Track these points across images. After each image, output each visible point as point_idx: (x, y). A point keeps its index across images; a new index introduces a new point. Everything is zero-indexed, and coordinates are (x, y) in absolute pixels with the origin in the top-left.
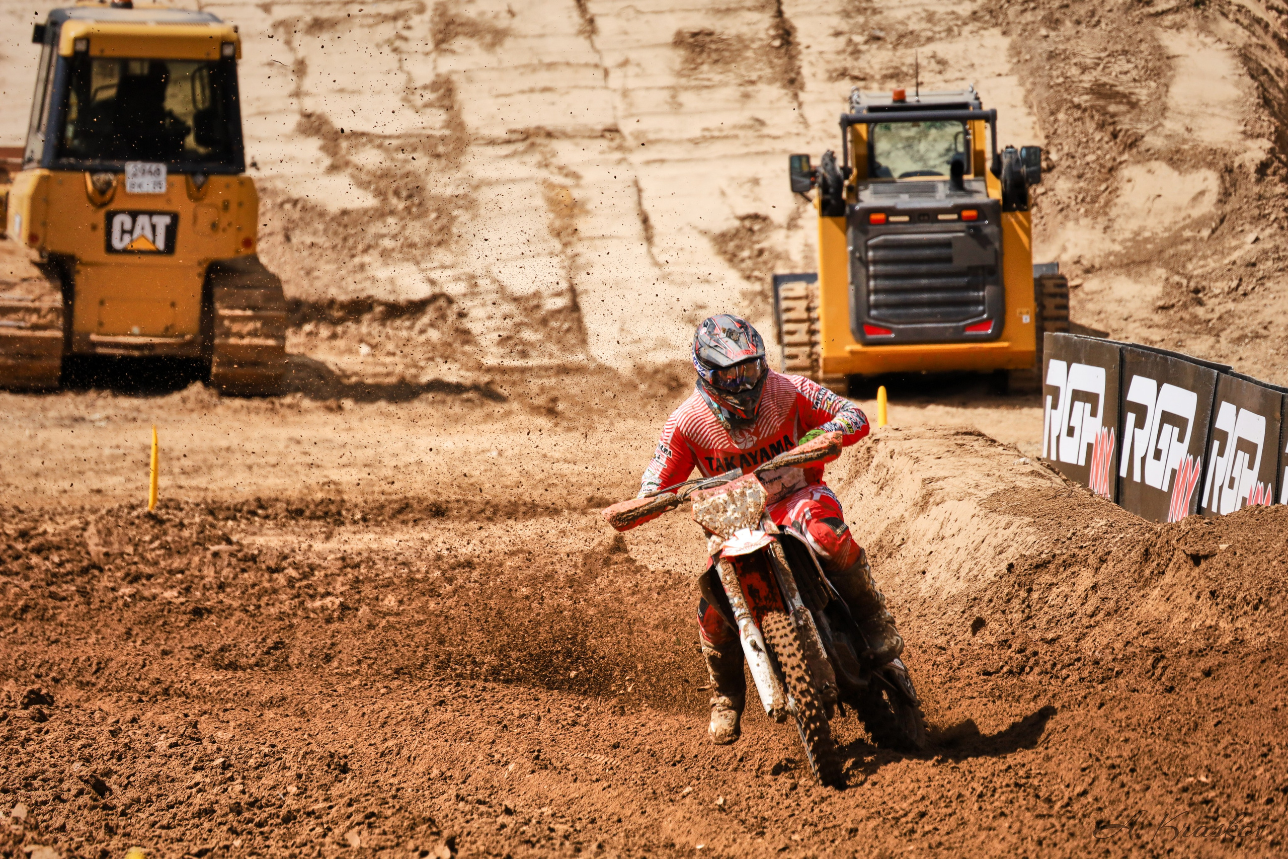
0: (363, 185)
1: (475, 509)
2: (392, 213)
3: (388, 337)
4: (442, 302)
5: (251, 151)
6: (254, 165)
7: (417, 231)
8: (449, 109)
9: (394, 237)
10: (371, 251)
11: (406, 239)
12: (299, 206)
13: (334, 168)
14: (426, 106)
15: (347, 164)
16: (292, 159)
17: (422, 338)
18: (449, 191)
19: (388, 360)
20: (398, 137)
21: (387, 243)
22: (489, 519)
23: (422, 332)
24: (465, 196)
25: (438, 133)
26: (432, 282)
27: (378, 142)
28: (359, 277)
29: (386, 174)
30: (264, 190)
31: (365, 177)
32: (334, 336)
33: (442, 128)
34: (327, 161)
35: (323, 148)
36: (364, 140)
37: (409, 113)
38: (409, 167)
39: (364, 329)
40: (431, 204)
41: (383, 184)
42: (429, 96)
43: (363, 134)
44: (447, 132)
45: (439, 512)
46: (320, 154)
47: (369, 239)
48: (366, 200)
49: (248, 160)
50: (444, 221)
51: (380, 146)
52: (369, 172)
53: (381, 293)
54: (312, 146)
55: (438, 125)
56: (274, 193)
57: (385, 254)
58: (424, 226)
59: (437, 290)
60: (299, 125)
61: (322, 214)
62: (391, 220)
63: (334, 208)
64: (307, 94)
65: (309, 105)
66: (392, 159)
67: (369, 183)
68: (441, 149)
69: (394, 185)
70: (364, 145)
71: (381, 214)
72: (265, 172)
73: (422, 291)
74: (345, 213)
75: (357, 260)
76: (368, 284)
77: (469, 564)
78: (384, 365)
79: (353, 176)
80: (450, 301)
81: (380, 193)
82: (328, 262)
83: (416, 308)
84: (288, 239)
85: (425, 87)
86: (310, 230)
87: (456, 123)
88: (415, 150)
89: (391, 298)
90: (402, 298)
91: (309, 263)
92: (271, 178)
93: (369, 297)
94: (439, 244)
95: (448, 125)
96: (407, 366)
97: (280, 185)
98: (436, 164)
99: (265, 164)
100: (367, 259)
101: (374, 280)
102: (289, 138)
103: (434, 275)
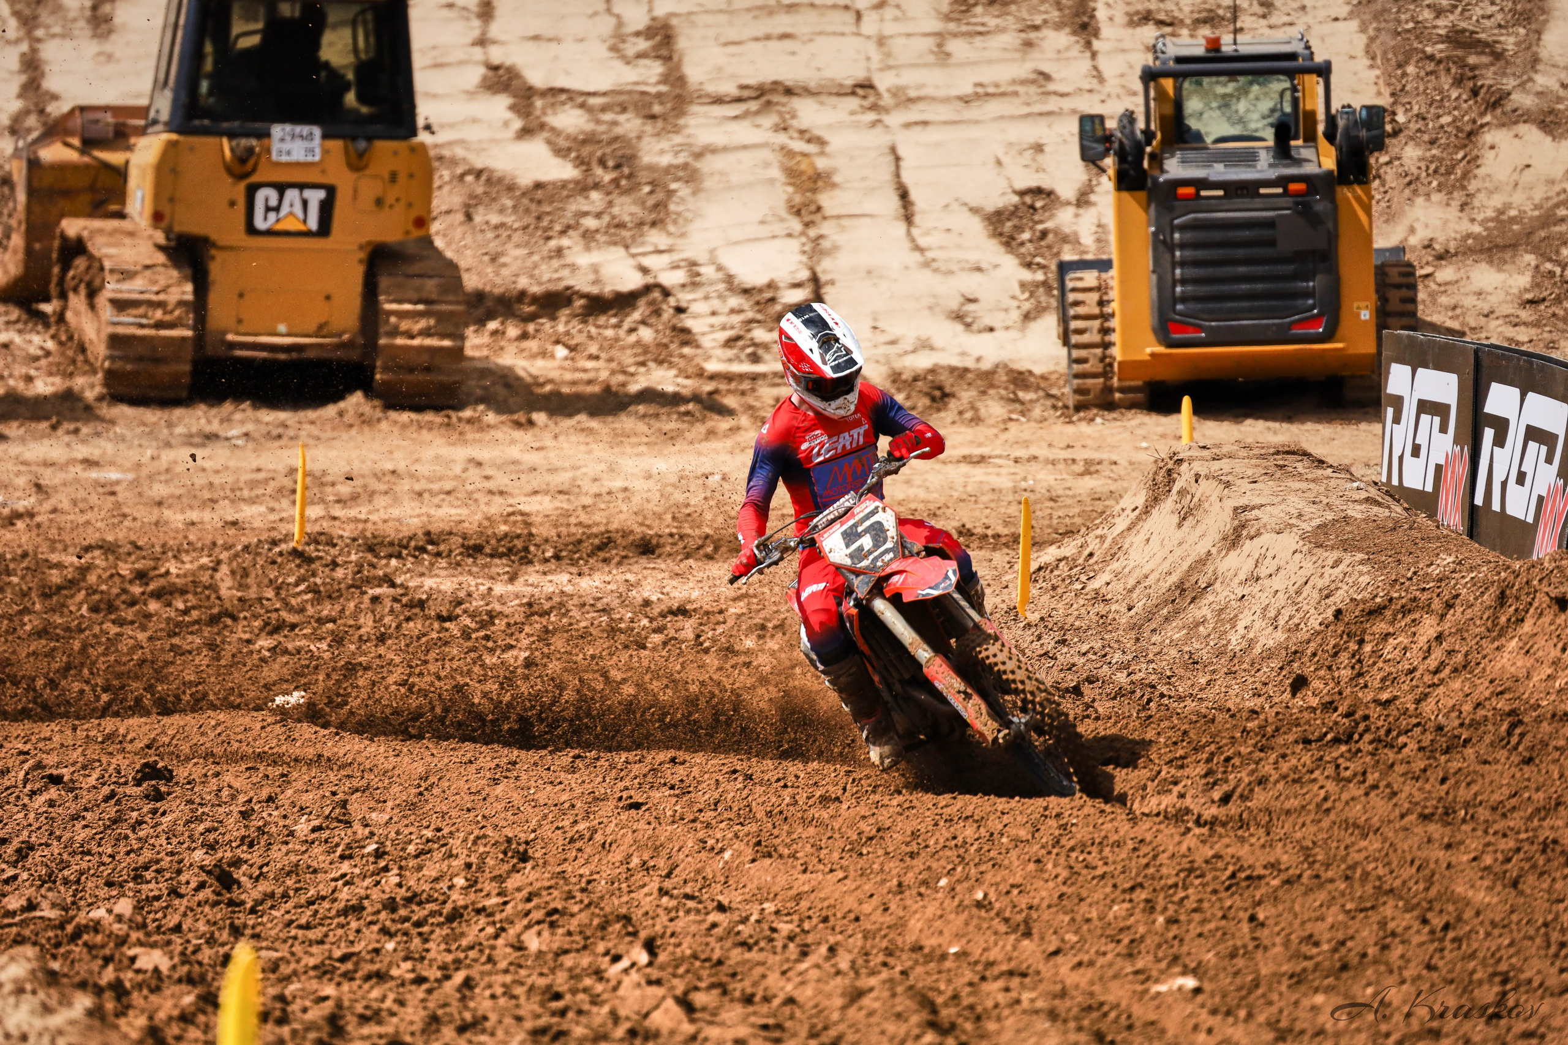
0: (560, 152)
1: (692, 544)
2: (596, 186)
3: (590, 337)
4: (656, 294)
5: (425, 110)
6: (428, 128)
7: (626, 208)
8: (668, 59)
9: (598, 215)
10: (571, 232)
11: (613, 217)
12: (484, 178)
13: (525, 133)
14: (640, 56)
15: (542, 126)
16: (475, 121)
17: (633, 338)
18: (665, 160)
19: (590, 364)
20: (604, 94)
21: (590, 223)
22: (710, 557)
23: (632, 330)
24: (685, 166)
25: (653, 90)
26: (645, 270)
27: (580, 100)
28: (555, 263)
29: (589, 139)
30: (440, 158)
31: (563, 143)
32: (524, 336)
33: (659, 83)
34: (517, 124)
35: (512, 108)
36: (563, 97)
37: (618, 64)
38: (618, 131)
39: (561, 328)
40: (643, 176)
41: (586, 151)
42: (643, 45)
43: (562, 91)
44: (663, 88)
45: (647, 548)
46: (509, 115)
47: (568, 217)
48: (565, 171)
49: (421, 122)
50: (660, 196)
51: (582, 106)
52: (568, 137)
53: (582, 283)
54: (499, 106)
55: (654, 80)
56: (453, 162)
57: (588, 236)
58: (635, 203)
59: (650, 280)
60: (485, 78)
61: (511, 188)
62: (595, 195)
63: (525, 180)
64: (494, 42)
65: (496, 55)
66: (598, 122)
67: (569, 149)
68: (657, 109)
69: (599, 153)
70: (563, 103)
71: (583, 187)
72: (441, 137)
73: (632, 281)
74: (538, 186)
75: (553, 244)
76: (566, 272)
77: (682, 611)
78: (585, 371)
79: (549, 142)
80: (666, 293)
81: (581, 162)
82: (518, 246)
83: (624, 302)
84: (469, 217)
85: (638, 34)
86: (496, 206)
87: (675, 78)
88: (624, 110)
89: (595, 290)
90: (607, 290)
91: (493, 246)
92: (450, 144)
93: (568, 288)
94: (654, 224)
95: (665, 79)
96: (613, 373)
97: (460, 152)
98: (649, 128)
99: (442, 126)
100: (565, 242)
101: (573, 268)
102: (471, 94)
103: (647, 262)
